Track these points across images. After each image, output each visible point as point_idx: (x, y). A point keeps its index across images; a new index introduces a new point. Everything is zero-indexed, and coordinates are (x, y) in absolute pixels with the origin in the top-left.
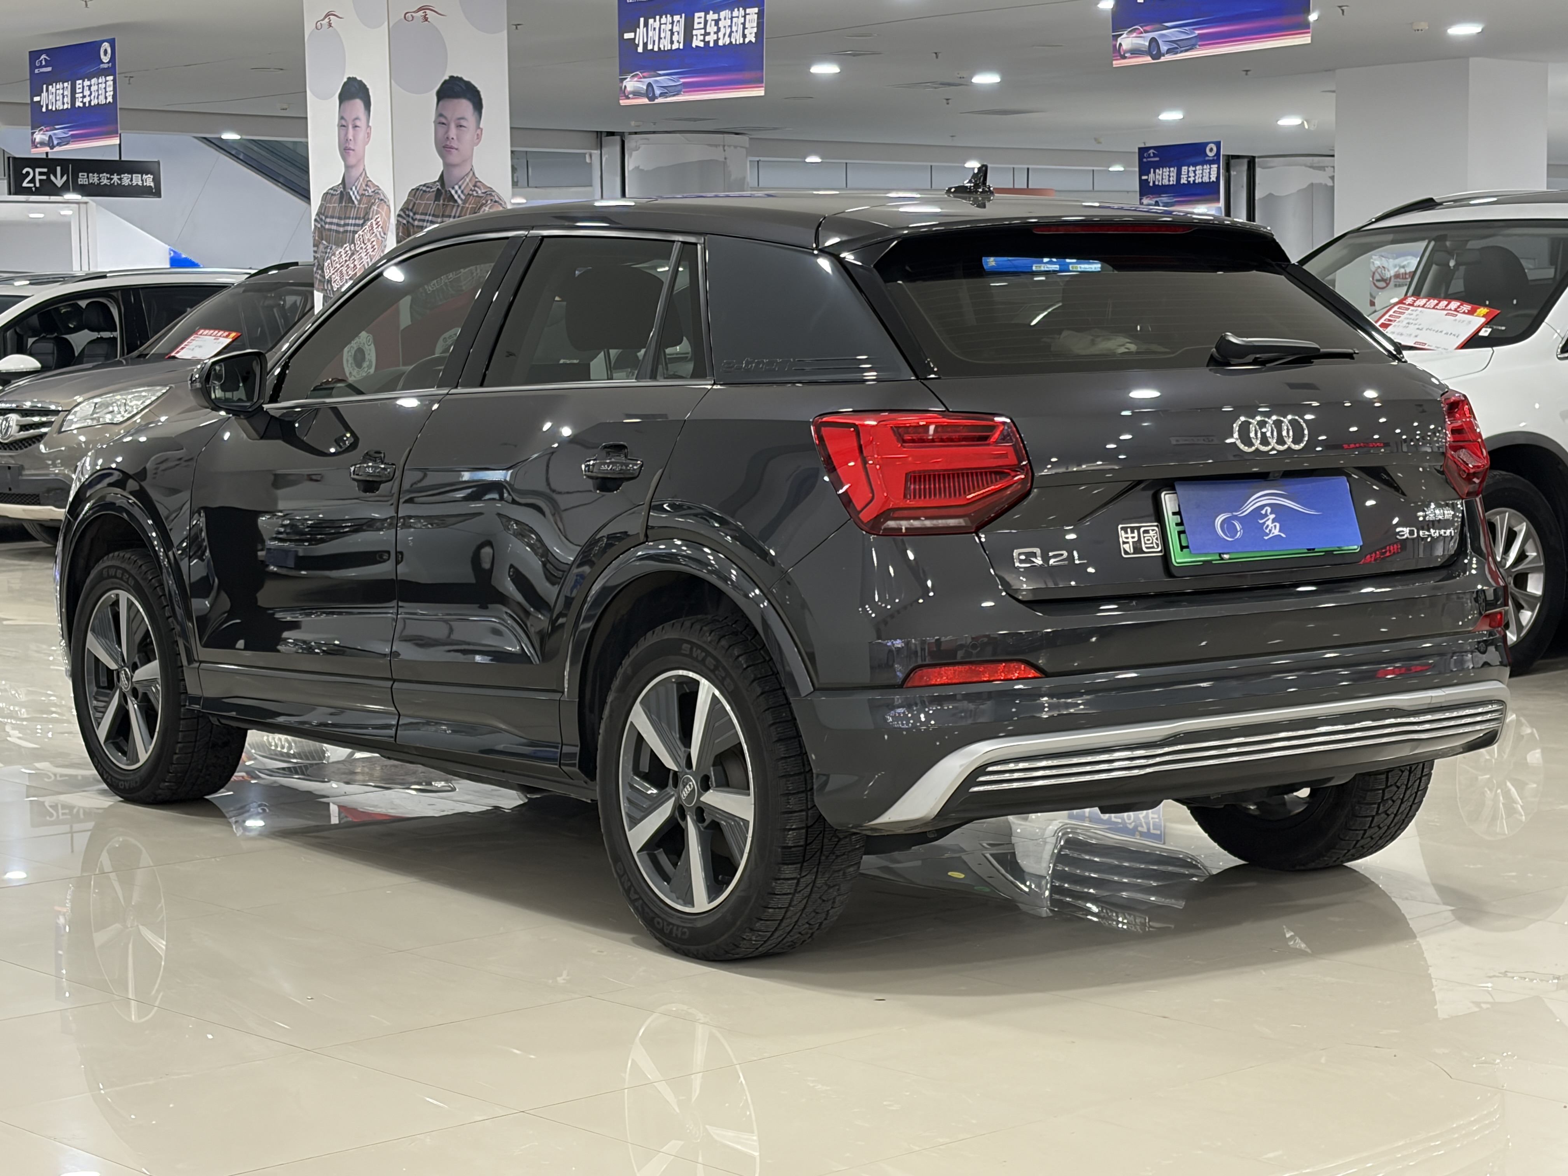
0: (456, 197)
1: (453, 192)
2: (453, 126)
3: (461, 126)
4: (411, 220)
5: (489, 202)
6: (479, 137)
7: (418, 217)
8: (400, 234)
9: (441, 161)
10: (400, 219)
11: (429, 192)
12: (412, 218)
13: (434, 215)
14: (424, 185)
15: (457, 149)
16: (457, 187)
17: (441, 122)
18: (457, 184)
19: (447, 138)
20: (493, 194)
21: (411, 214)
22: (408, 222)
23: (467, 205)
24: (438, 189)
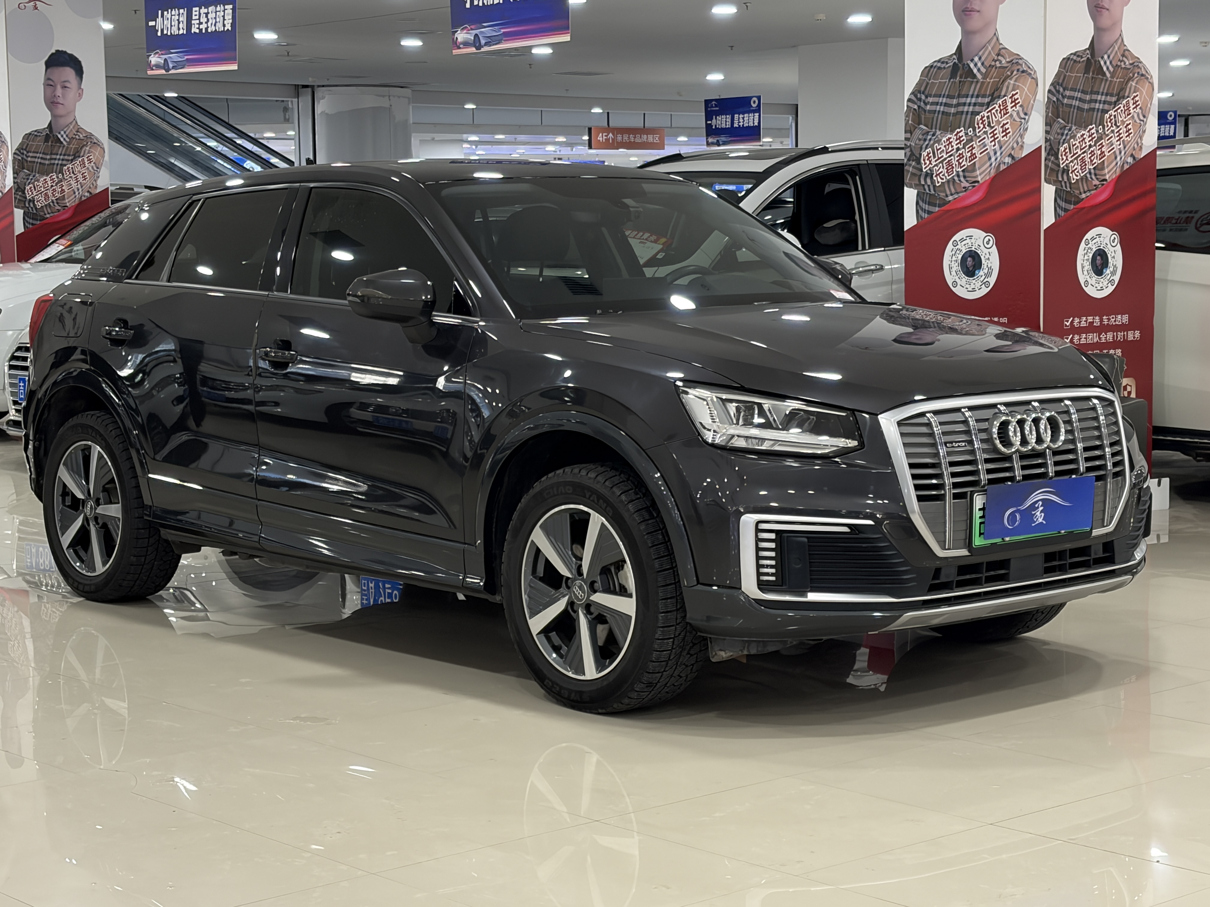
0: (62, 140)
1: (59, 136)
2: (59, 87)
3: (65, 87)
4: (25, 157)
5: (89, 143)
6: (80, 95)
7: (31, 154)
8: (16, 167)
9: (49, 113)
10: (16, 156)
11: (40, 136)
12: (26, 155)
13: (44, 153)
14: (36, 131)
15: (62, 104)
16: (62, 133)
17: (49, 84)
18: (63, 130)
19: (54, 96)
20: (92, 137)
21: (25, 152)
22: (22, 158)
23: (71, 146)
24: (47, 134)
